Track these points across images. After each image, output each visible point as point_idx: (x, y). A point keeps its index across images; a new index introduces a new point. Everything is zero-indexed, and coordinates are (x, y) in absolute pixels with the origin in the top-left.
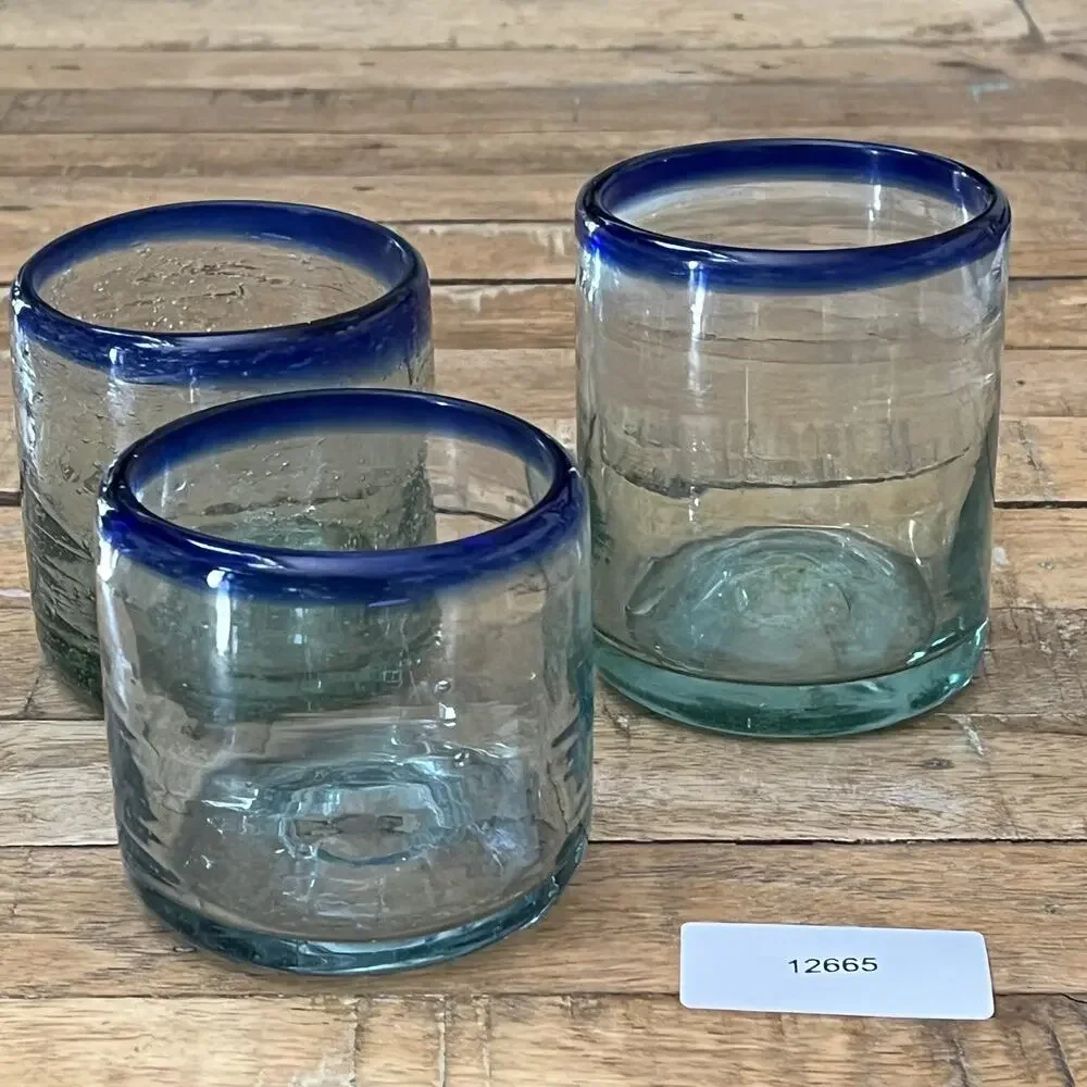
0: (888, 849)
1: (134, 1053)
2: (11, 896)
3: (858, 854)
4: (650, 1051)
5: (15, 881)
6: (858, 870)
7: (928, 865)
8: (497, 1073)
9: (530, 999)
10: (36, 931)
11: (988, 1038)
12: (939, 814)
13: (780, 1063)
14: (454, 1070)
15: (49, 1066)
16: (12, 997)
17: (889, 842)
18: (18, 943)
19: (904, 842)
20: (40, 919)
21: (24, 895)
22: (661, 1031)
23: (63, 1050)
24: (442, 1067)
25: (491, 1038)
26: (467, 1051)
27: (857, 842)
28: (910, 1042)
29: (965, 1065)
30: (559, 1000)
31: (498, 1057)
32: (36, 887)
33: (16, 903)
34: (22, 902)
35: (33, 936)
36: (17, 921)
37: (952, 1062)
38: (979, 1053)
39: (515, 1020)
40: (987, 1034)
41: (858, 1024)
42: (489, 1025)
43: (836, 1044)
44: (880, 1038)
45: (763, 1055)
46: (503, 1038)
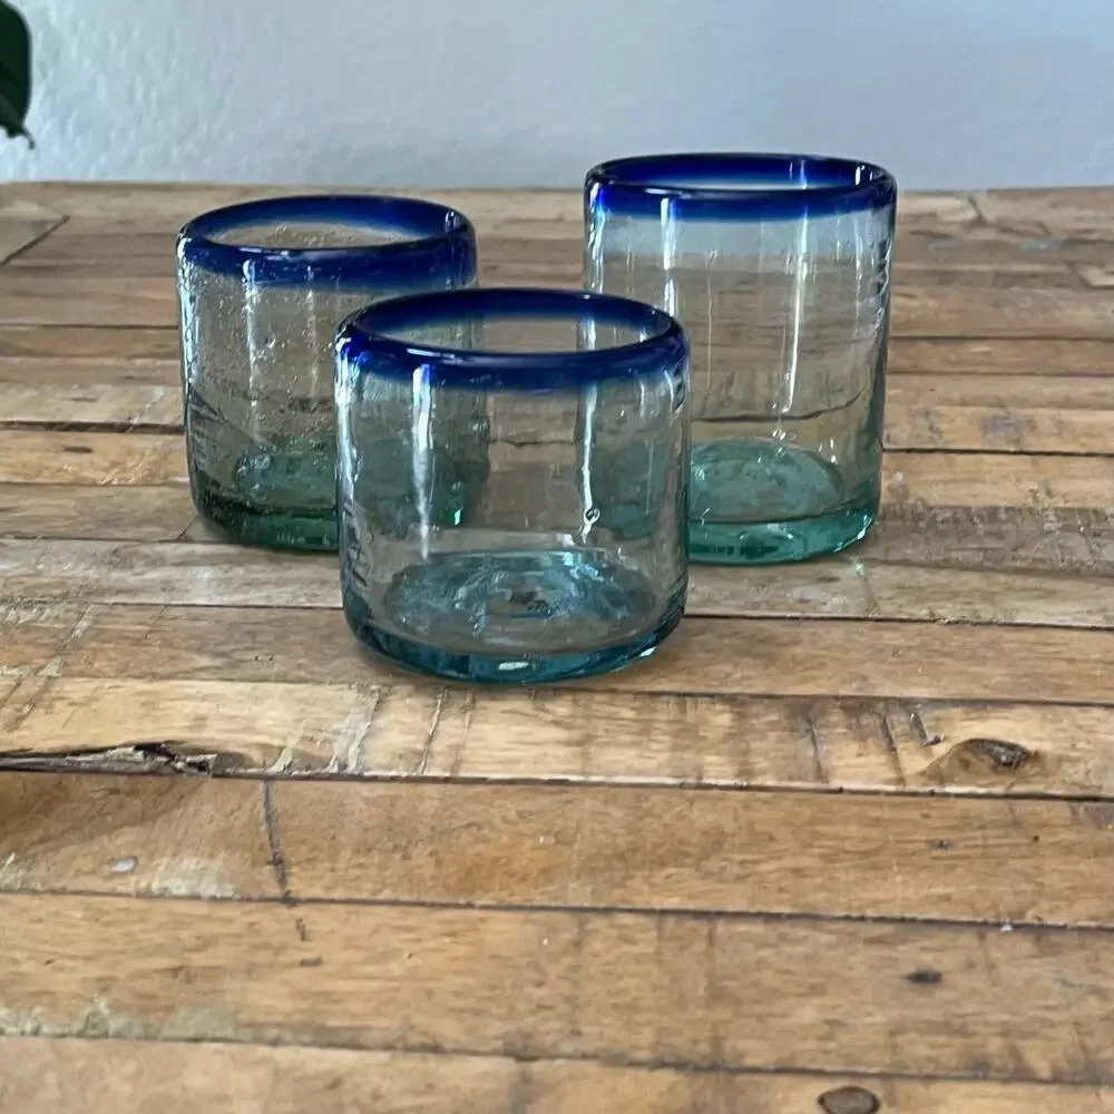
2: (145, 628)
5: (152, 621)
7: (811, 630)
8: (473, 726)
11: (837, 719)
13: (679, 727)
14: (443, 722)
15: (154, 713)
16: (135, 677)
18: (147, 652)
19: (796, 618)
21: (156, 628)
23: (166, 704)
24: (435, 721)
25: (473, 709)
26: (455, 713)
28: (777, 719)
29: (815, 732)
30: (528, 691)
31: (475, 717)
32: (164, 625)
33: (150, 632)
34: (154, 632)
37: (807, 730)
38: (827, 726)
39: (495, 700)
40: (836, 716)
41: (741, 710)
42: (473, 701)
43: (722, 718)
44: (756, 716)
45: (669, 722)
46: (484, 708)
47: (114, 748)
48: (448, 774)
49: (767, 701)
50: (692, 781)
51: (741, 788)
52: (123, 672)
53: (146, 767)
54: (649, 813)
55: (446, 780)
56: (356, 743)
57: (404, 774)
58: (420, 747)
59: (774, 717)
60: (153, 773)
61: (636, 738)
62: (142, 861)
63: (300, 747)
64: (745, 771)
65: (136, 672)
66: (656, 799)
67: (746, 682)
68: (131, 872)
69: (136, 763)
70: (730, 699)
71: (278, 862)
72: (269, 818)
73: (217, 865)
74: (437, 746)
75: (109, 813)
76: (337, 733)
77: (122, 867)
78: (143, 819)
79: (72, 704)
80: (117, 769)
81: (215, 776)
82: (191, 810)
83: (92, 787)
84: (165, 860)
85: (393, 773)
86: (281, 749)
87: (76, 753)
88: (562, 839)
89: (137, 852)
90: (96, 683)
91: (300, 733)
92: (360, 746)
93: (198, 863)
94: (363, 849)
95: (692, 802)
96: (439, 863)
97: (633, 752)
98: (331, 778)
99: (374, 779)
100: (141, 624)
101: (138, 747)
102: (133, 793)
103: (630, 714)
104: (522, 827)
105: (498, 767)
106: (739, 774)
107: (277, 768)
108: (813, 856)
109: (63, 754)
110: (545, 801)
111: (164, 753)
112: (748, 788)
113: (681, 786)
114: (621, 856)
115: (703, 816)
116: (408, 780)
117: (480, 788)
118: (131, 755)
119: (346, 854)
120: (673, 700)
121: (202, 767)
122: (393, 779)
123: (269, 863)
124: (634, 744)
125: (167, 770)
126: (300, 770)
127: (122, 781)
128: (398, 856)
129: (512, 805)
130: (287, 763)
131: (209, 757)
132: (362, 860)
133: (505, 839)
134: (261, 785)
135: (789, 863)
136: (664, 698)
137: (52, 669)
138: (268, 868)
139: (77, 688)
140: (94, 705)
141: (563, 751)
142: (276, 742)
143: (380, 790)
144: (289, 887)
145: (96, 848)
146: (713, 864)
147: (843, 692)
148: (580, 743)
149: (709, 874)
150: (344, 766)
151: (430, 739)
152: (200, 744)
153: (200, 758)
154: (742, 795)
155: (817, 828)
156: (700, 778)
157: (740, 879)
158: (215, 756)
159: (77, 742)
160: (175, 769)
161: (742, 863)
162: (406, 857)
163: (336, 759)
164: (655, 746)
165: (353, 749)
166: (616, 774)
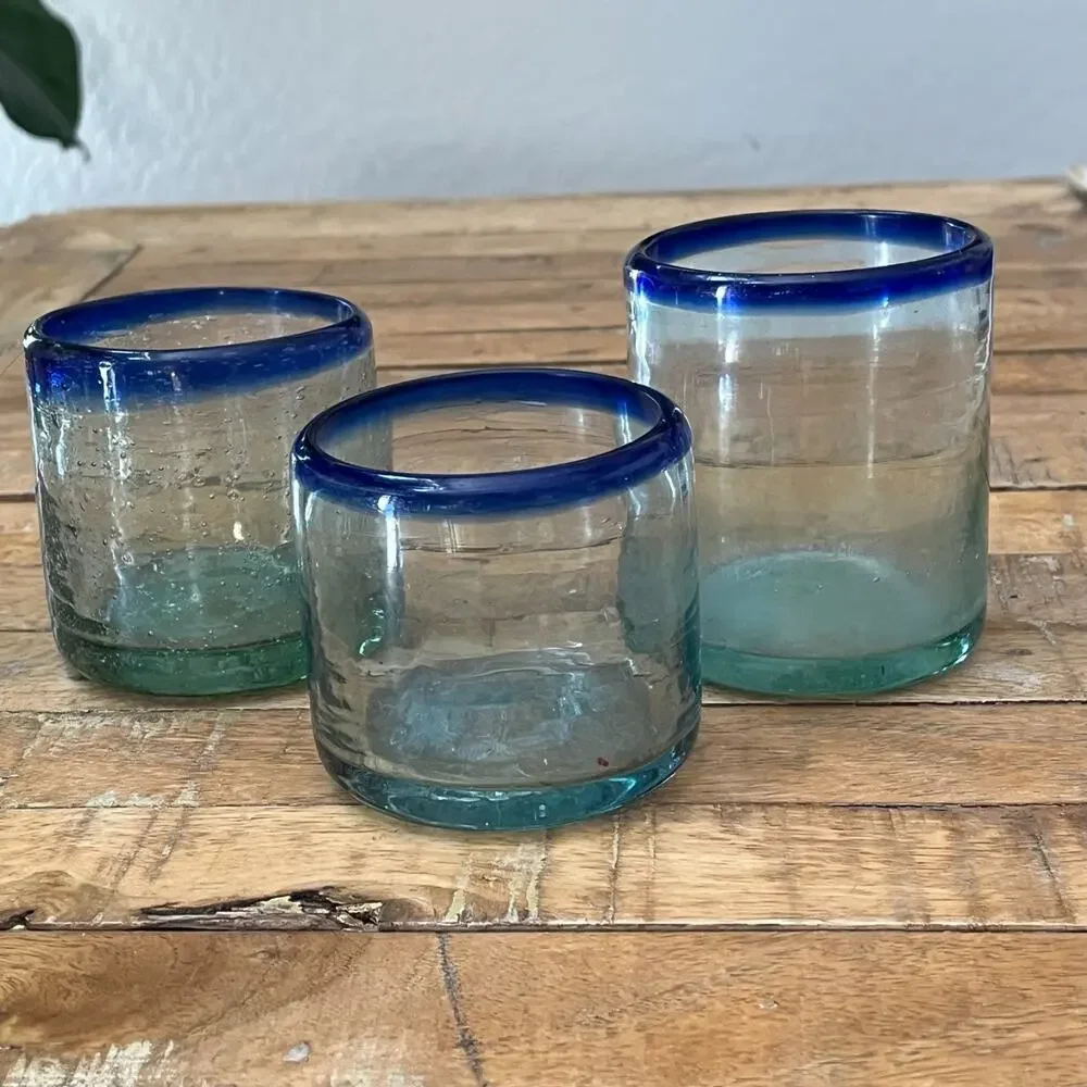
0: (979, 708)
1: (372, 841)
2: (284, 740)
3: (956, 712)
4: (785, 842)
5: (287, 731)
6: (956, 722)
7: (1013, 718)
8: (659, 855)
9: (688, 806)
10: (300, 762)
11: (1065, 833)
12: (1021, 684)
13: (890, 850)
14: (623, 853)
15: (306, 850)
16: (279, 805)
17: (980, 703)
18: (287, 770)
19: (993, 703)
20: (304, 755)
21: (293, 740)
22: (793, 828)
23: (316, 838)
24: (615, 850)
25: (656, 833)
26: (636, 841)
27: (955, 704)
28: (998, 835)
29: (1045, 851)
30: (711, 807)
31: (660, 844)
32: (302, 735)
33: (288, 745)
34: (293, 744)
35: (299, 767)
36: (288, 757)
37: (1035, 849)
38: (1056, 843)
39: (676, 820)
40: (1063, 830)
41: (955, 824)
42: (654, 823)
43: (936, 837)
44: (974, 833)
45: (877, 844)
46: (666, 831)
47: (267, 898)
48: (641, 921)
49: (981, 811)
50: (920, 922)
51: (975, 930)
52: (264, 799)
53: (306, 922)
54: (877, 966)
55: (641, 929)
56: (533, 884)
57: (594, 923)
58: (605, 885)
59: (993, 833)
60: (313, 928)
61: (844, 867)
62: (316, 1046)
63: (472, 890)
64: (976, 909)
65: (277, 797)
66: (884, 947)
67: (953, 789)
68: (306, 1061)
69: (296, 917)
70: (941, 810)
71: (467, 1044)
72: (450, 984)
73: (400, 1049)
74: (624, 884)
75: (272, 984)
76: (510, 869)
77: (297, 1055)
78: (312, 990)
79: (214, 842)
80: (274, 925)
81: (382, 930)
82: (363, 976)
83: (247, 950)
84: (342, 1045)
85: (581, 922)
86: (452, 892)
87: (226, 907)
88: (785, 1005)
89: (310, 1034)
90: (236, 813)
91: (468, 871)
92: (538, 887)
93: (379, 1047)
94: (562, 1024)
95: (923, 951)
96: (649, 1039)
97: (846, 885)
98: (511, 928)
99: (559, 929)
100: (277, 734)
101: (295, 896)
102: (294, 955)
103: (833, 835)
104: (738, 989)
105: (697, 910)
106: (972, 911)
107: (450, 919)
108: (1074, 1018)
109: (213, 909)
110: (755, 954)
111: (324, 902)
112: (985, 930)
113: (907, 930)
114: (854, 1025)
115: (939, 968)
116: (598, 929)
117: (681, 938)
118: (288, 907)
119: (543, 1031)
120: (876, 814)
121: (366, 918)
122: (581, 929)
123: (458, 1046)
124: (845, 875)
125: (329, 924)
126: (476, 921)
127: (281, 941)
128: (602, 1032)
129: (719, 959)
130: (460, 912)
131: (374, 906)
132: (563, 1039)
133: (719, 1006)
134: (435, 940)
135: (1051, 1029)
136: (866, 812)
137: (187, 797)
138: (460, 1051)
139: (217, 821)
140: (241, 842)
141: (765, 886)
142: (444, 884)
143: (570, 943)
144: (485, 1078)
145: (262, 1031)
146: (964, 1035)
147: (1066, 797)
148: (783, 875)
149: (962, 1047)
150: (525, 914)
151: (615, 874)
152: (362, 890)
153: (364, 908)
154: (979, 938)
155: (1072, 980)
156: (928, 917)
157: (997, 1052)
158: (380, 904)
159: (226, 892)
160: (338, 922)
161: (996, 1029)
162: (612, 1034)
163: (514, 904)
164: (867, 876)
165: (532, 891)
166: (831, 916)
